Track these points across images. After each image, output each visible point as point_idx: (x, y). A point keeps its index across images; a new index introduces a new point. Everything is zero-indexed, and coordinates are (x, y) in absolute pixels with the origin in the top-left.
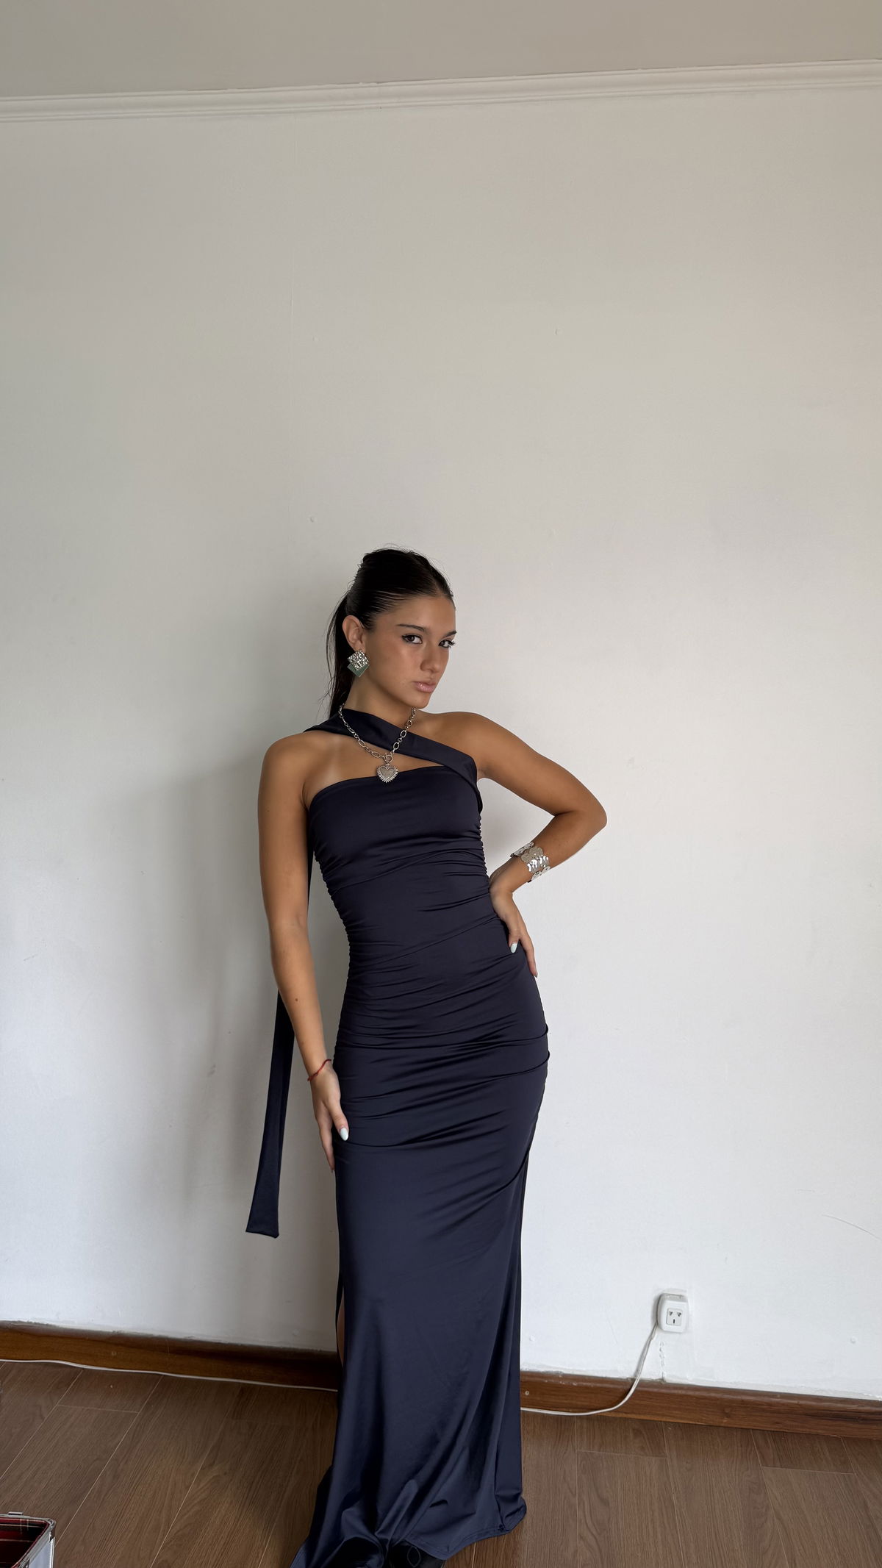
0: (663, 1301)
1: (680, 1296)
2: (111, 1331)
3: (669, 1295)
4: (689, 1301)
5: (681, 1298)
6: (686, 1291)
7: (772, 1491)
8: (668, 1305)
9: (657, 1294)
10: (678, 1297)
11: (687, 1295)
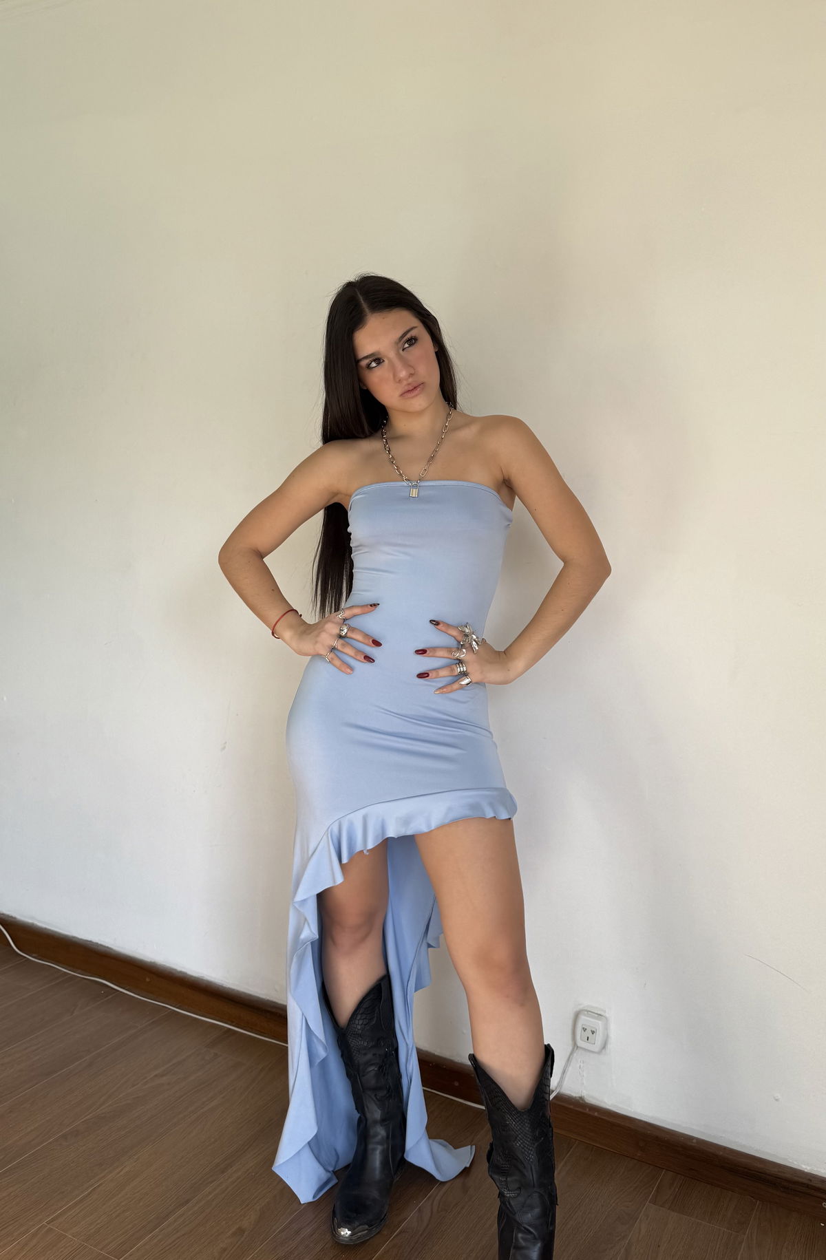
3: (589, 1011)
4: (610, 1021)
5: (602, 1018)
6: (609, 1013)
7: (640, 1226)
8: (584, 1020)
9: (577, 1008)
10: (599, 1016)
11: (609, 1016)
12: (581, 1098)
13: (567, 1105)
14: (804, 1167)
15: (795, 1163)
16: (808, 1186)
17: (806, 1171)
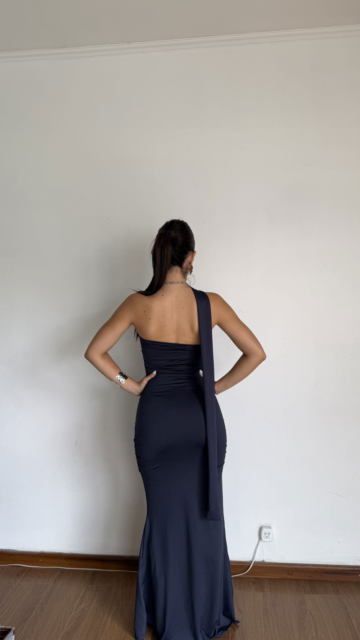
0: (262, 529)
1: (269, 527)
2: (39, 551)
3: (265, 526)
4: (273, 529)
7: (309, 604)
9: (260, 526)
11: (272, 526)
12: (263, 561)
13: (259, 565)
14: (351, 564)
15: (347, 563)
16: (353, 571)
17: (351, 565)
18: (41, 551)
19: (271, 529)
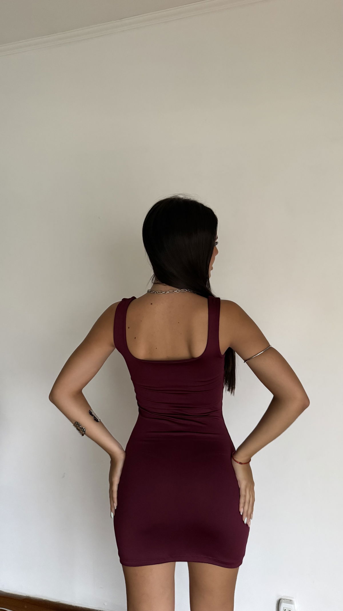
0: (281, 603)
1: (291, 600)
2: (25, 595)
3: (284, 599)
4: (295, 603)
5: (290, 602)
6: (293, 598)
8: (283, 606)
9: (278, 598)
10: (289, 601)
11: (293, 600)
18: (27, 595)
19: (292, 605)
